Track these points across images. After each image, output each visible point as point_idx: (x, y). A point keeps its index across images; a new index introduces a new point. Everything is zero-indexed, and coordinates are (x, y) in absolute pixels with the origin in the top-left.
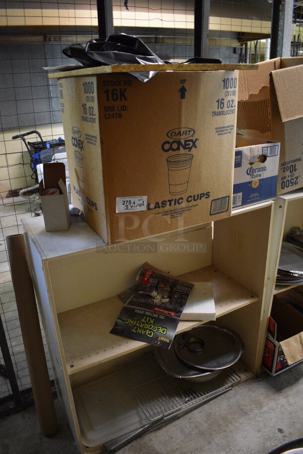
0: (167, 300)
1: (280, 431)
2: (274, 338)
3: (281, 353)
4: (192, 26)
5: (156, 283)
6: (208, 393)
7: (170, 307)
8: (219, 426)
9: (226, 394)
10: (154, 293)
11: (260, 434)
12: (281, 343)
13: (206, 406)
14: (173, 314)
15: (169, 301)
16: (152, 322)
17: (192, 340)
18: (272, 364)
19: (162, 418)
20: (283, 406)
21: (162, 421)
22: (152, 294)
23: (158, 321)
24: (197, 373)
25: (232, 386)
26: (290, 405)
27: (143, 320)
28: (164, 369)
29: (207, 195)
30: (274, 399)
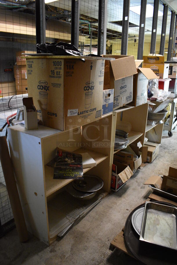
0: (73, 161)
1: (127, 210)
2: (115, 173)
3: (120, 179)
4: (35, 34)
5: (66, 155)
6: (92, 204)
7: (76, 164)
8: (103, 215)
9: (100, 203)
10: (67, 159)
11: (120, 213)
12: (119, 175)
13: (94, 209)
14: (79, 166)
15: (75, 161)
16: (71, 170)
17: (80, 182)
18: (115, 186)
19: (79, 217)
20: (124, 201)
21: (79, 218)
22: (66, 160)
23: (73, 170)
24: (87, 194)
25: (101, 199)
26: (127, 200)
27: (67, 170)
28: (73, 196)
29: (95, 109)
30: (120, 200)
